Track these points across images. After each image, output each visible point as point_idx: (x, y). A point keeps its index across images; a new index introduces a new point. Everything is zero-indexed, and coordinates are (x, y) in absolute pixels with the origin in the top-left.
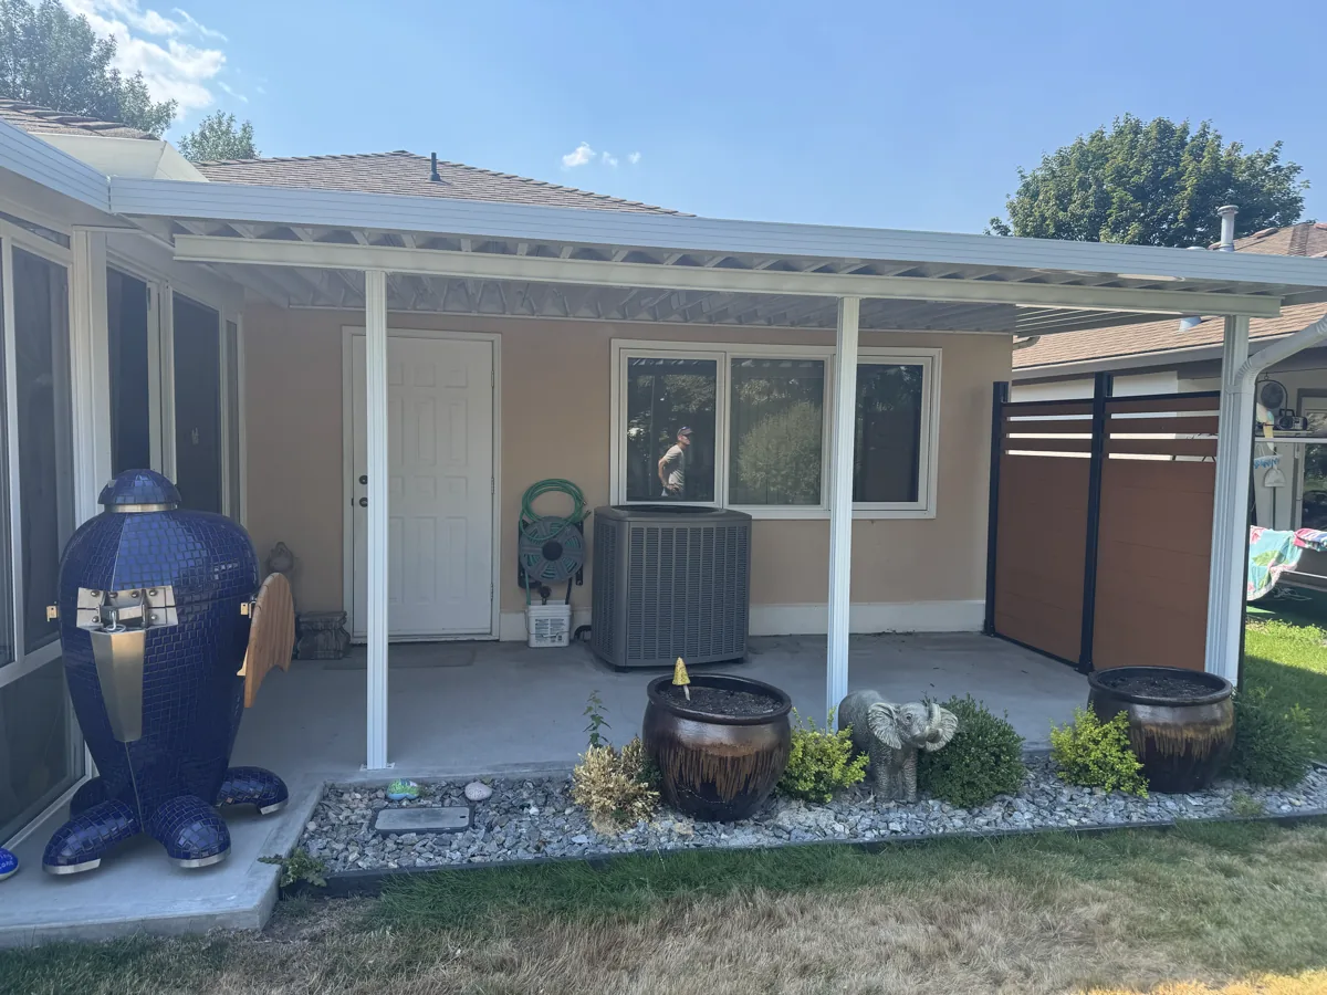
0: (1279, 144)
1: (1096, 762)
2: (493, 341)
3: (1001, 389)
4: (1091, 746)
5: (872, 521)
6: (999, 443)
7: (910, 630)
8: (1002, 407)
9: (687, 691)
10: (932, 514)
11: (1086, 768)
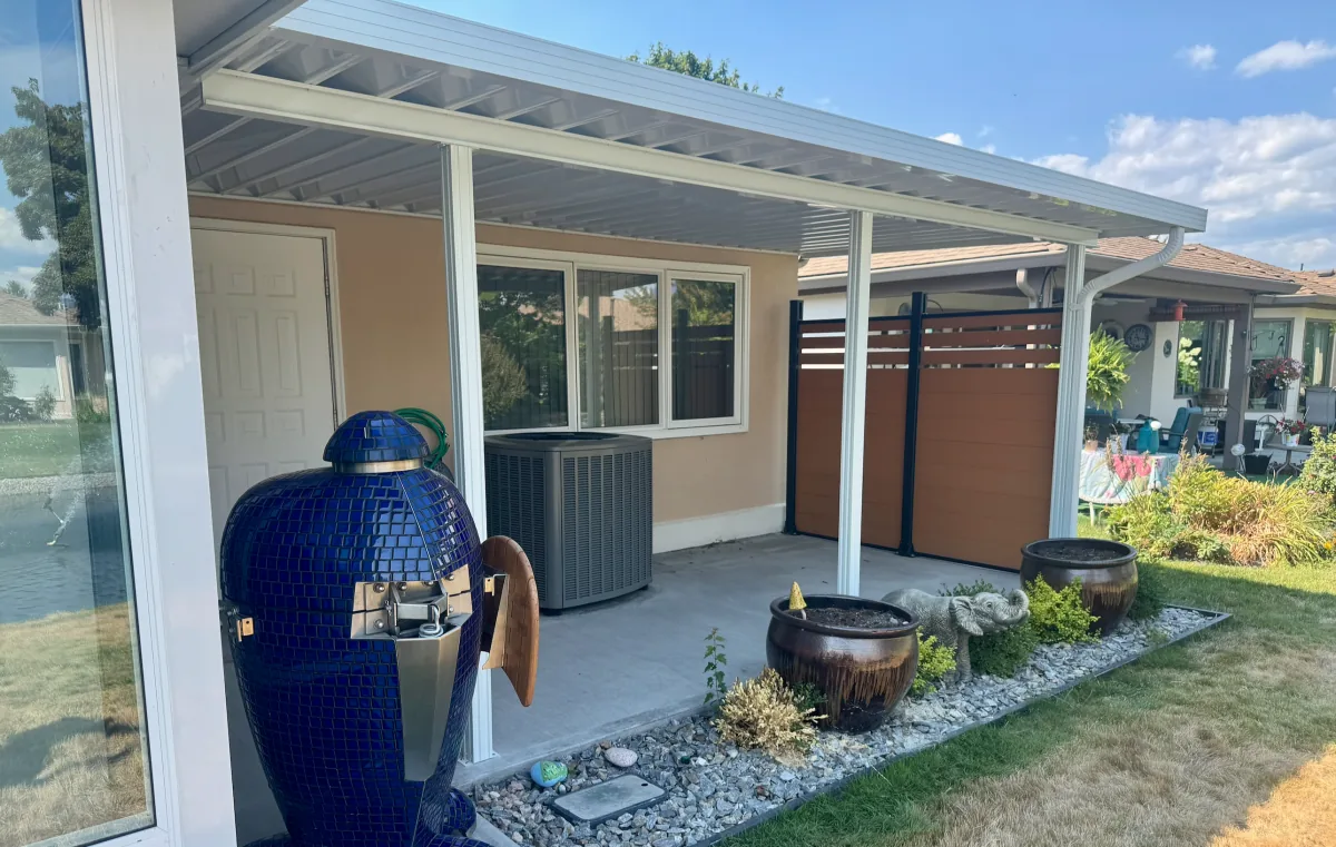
0: (781, 90)
1: (1061, 622)
2: (324, 240)
3: (796, 308)
4: (1057, 609)
5: (702, 437)
6: (795, 359)
7: (732, 538)
8: (797, 324)
9: (804, 614)
10: (745, 428)
11: (1054, 628)
